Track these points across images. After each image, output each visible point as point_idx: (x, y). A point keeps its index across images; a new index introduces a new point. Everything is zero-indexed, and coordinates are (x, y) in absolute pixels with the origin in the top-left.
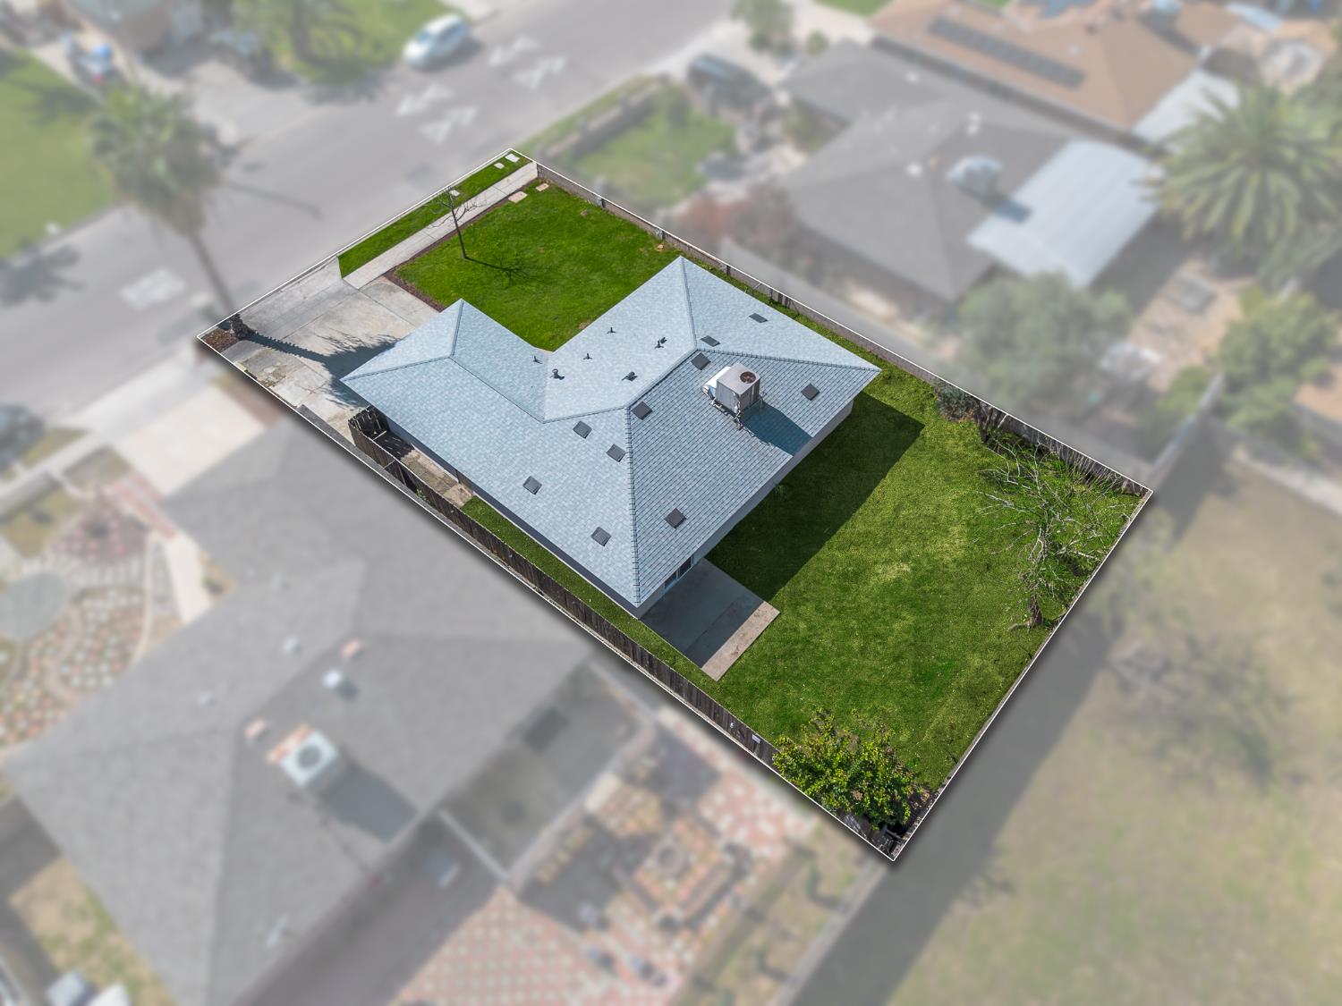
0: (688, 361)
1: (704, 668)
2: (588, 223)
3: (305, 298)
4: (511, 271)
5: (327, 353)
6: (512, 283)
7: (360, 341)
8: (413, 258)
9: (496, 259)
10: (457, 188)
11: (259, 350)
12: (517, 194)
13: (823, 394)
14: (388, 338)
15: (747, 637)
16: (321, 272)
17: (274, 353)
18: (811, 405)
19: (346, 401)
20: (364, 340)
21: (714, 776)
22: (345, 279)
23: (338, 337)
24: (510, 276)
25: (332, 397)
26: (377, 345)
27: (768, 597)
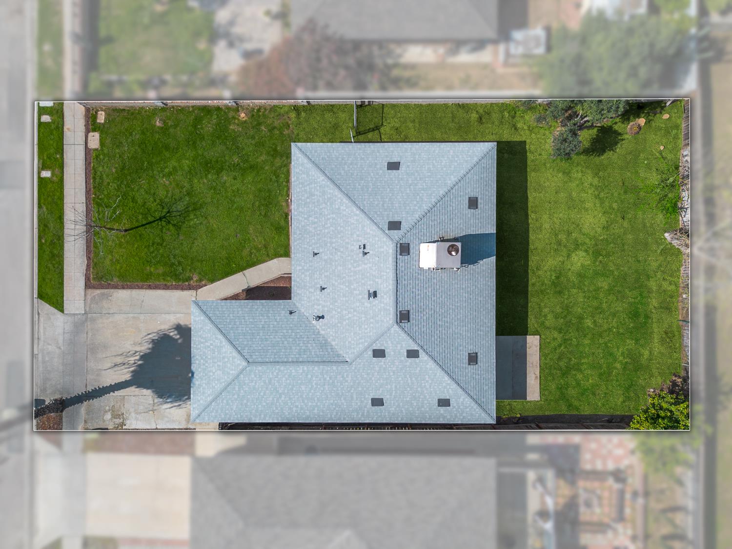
0: (398, 257)
1: (528, 399)
2: (172, 130)
3: (60, 348)
4: (164, 217)
5: (127, 377)
6: (178, 227)
7: (136, 352)
8: (89, 258)
9: (145, 216)
10: (43, 167)
11: (83, 409)
12: (89, 139)
13: (480, 197)
14: (150, 336)
15: (535, 363)
16: (42, 319)
17: (95, 402)
18: (479, 212)
19: (180, 400)
20: (138, 349)
21: (577, 448)
22: (65, 312)
23: (119, 360)
24: (169, 222)
25: (169, 405)
26: (150, 346)
27: (525, 333)
